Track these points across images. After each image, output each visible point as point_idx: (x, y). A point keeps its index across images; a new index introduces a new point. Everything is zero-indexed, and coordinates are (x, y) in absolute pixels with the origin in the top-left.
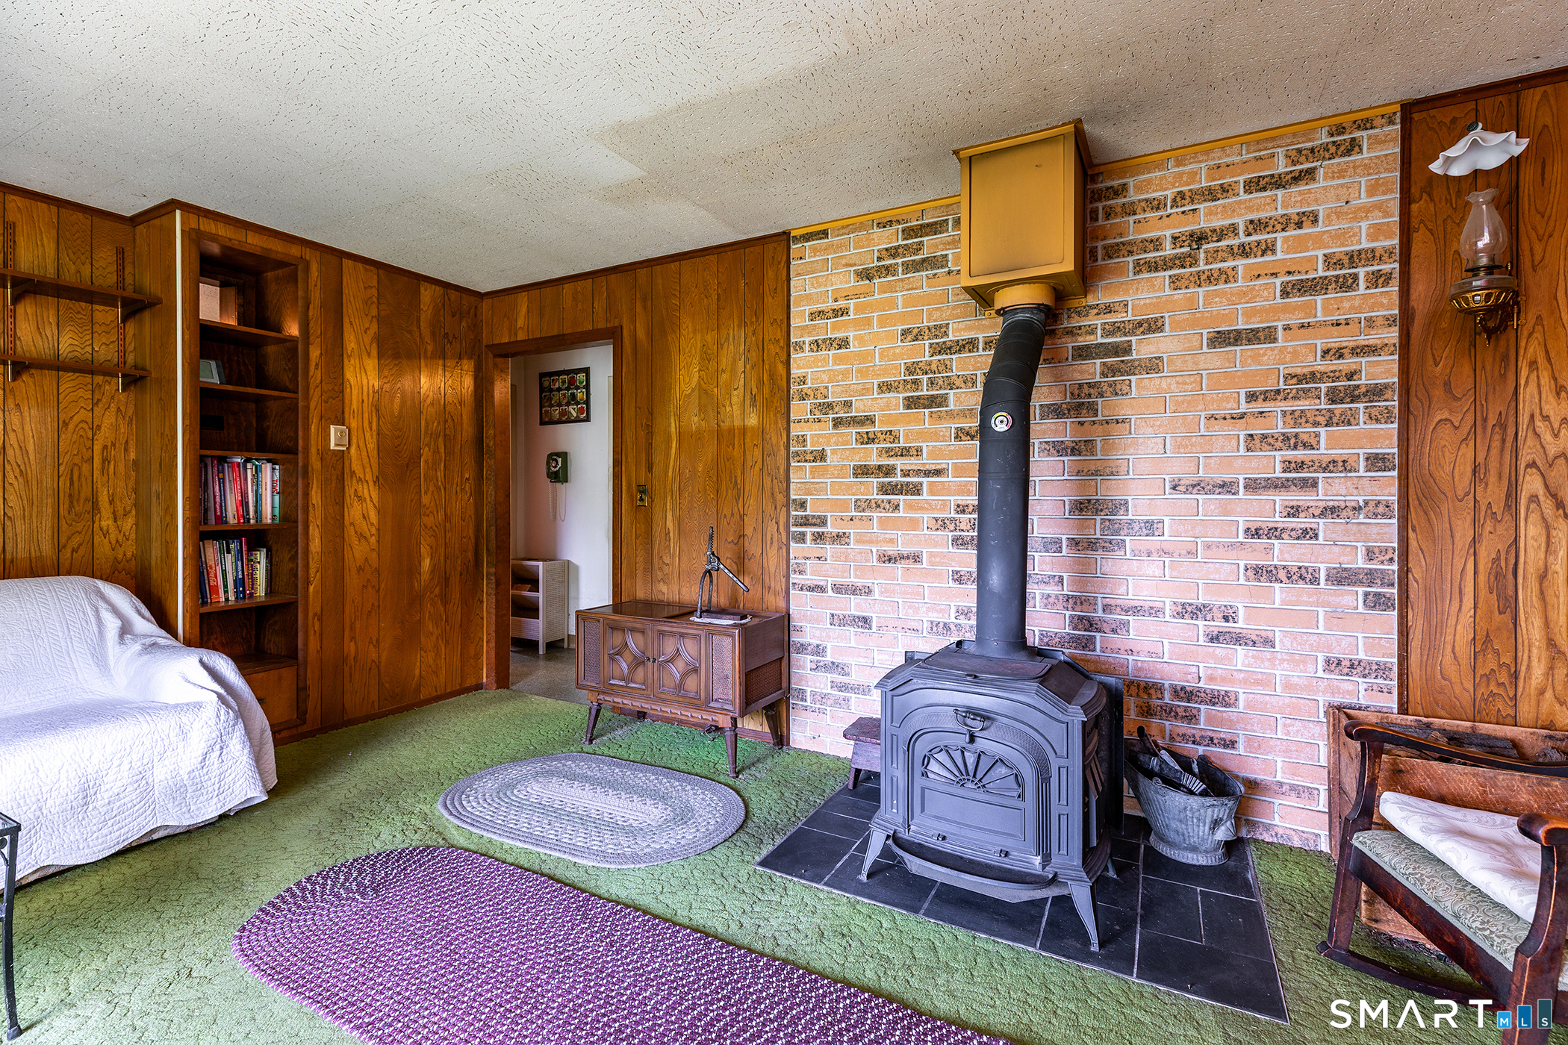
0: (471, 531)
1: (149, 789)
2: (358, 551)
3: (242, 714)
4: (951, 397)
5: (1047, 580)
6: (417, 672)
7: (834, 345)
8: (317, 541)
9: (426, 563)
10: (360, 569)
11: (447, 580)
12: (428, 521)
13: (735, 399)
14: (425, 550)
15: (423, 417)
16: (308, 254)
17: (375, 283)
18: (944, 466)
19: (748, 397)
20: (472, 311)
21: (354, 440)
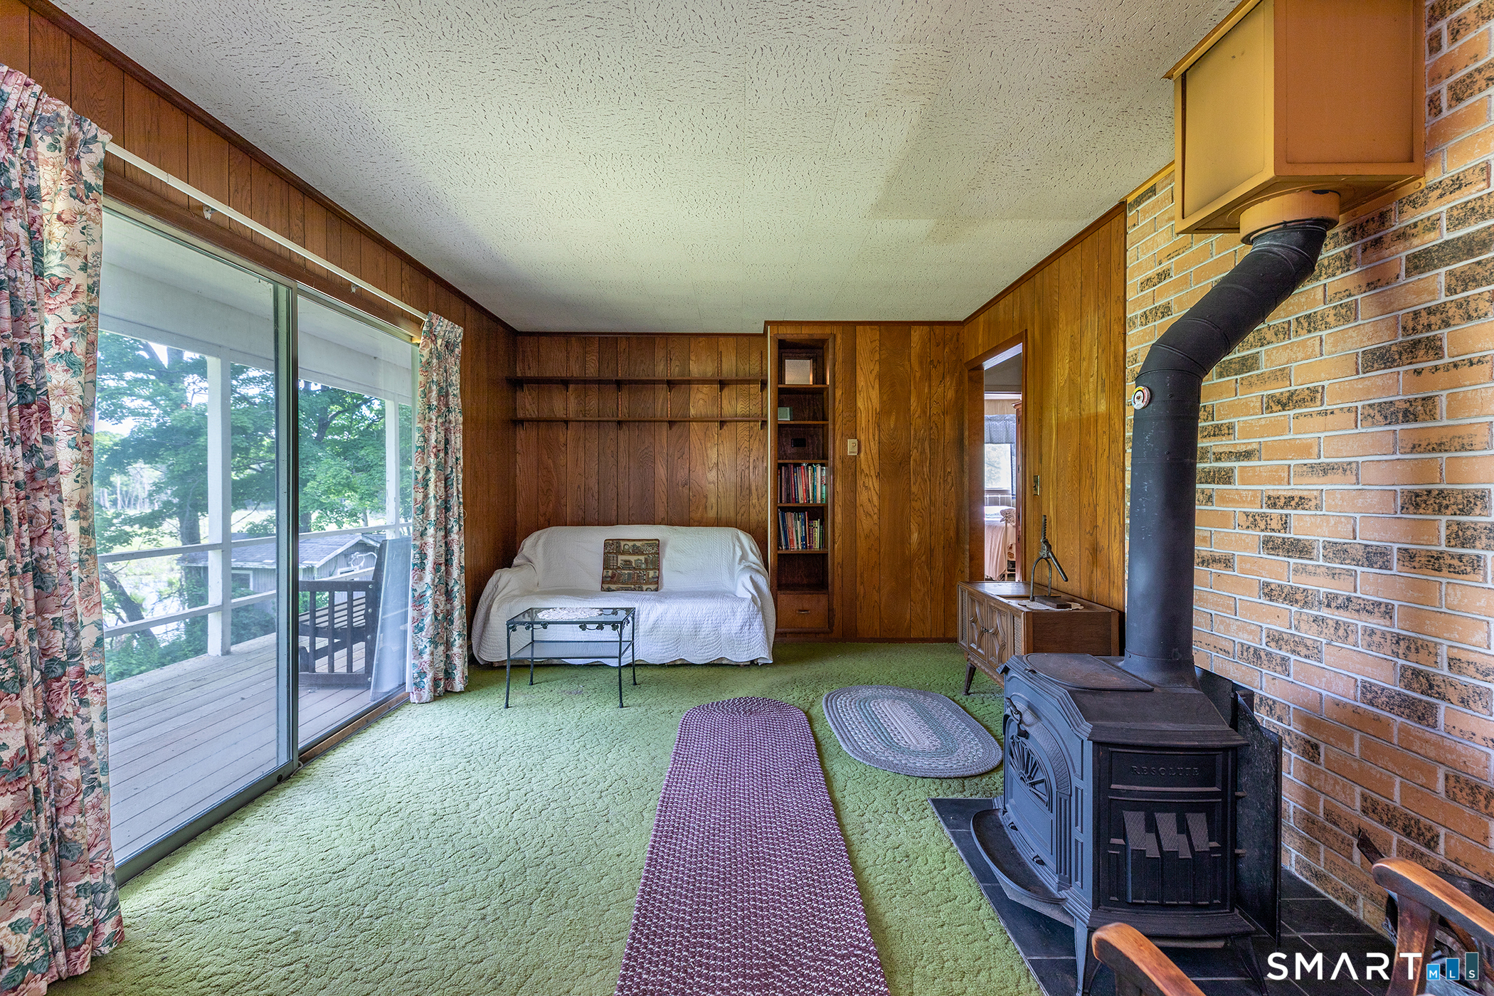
0: (952, 514)
1: (719, 637)
2: (866, 524)
3: (762, 610)
4: (1263, 357)
5: (1370, 608)
6: (908, 617)
7: (1159, 314)
8: (840, 516)
9: (915, 536)
10: (867, 537)
11: (932, 550)
12: (916, 505)
13: (1091, 386)
14: (914, 527)
15: (912, 427)
16: (835, 330)
17: (877, 337)
18: (1255, 446)
19: (1100, 383)
20: (955, 338)
21: (863, 448)
